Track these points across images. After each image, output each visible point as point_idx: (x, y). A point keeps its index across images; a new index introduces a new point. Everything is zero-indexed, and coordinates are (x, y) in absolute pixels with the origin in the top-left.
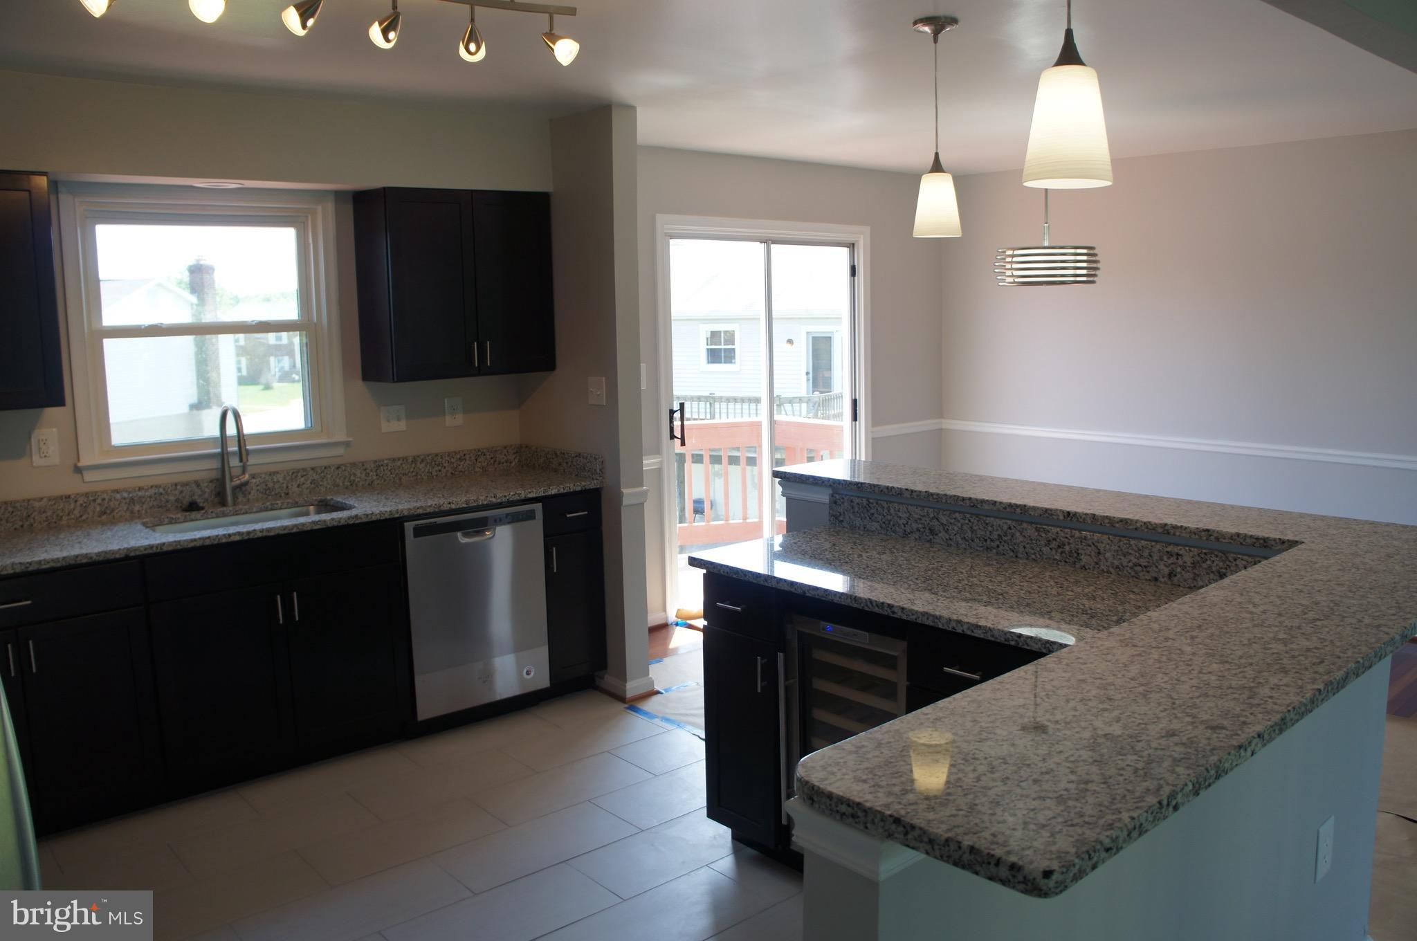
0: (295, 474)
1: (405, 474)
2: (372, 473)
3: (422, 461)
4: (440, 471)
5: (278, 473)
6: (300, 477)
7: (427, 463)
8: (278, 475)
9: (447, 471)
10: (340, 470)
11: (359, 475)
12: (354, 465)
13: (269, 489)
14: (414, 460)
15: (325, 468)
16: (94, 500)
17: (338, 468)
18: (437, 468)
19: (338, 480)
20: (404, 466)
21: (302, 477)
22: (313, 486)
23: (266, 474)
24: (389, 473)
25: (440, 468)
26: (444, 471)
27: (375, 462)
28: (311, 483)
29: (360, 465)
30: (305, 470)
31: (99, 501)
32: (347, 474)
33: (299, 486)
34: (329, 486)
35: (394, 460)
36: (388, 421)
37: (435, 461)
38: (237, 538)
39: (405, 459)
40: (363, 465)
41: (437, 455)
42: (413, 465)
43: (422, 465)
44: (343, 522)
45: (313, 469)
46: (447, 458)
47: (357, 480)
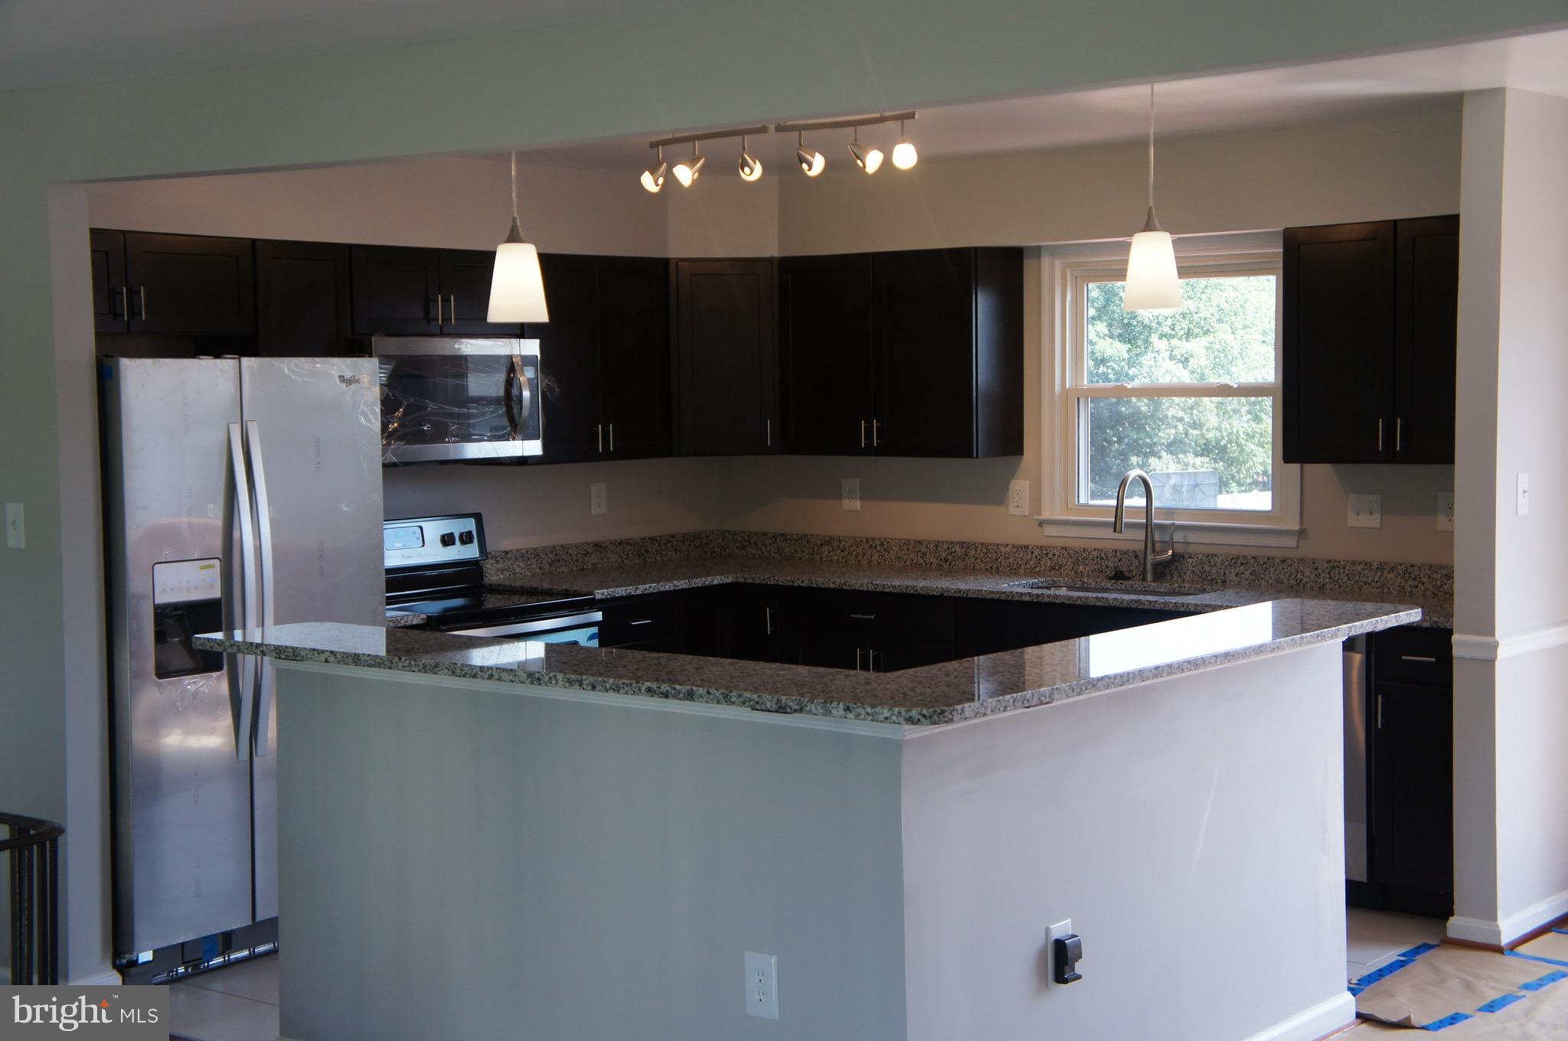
0: (1234, 561)
1: (1365, 583)
2: (1323, 575)
3: (1392, 570)
4: (1416, 587)
5: (1216, 556)
6: (1239, 564)
7: (1399, 574)
8: (1216, 559)
9: (1426, 589)
10: (1286, 564)
11: (1308, 574)
12: (1302, 560)
13: (1205, 572)
14: (1381, 567)
15: (1268, 559)
16: (1047, 554)
17: (1283, 561)
18: (1412, 583)
19: (1282, 576)
20: (1366, 572)
21: (1242, 565)
22: (1253, 577)
23: (1203, 555)
24: (1346, 578)
25: (1416, 583)
26: (1422, 587)
27: (1329, 561)
28: (1251, 574)
29: (1311, 562)
30: (1245, 557)
31: (1050, 556)
32: (1293, 571)
33: (1237, 575)
34: (1271, 582)
35: (1353, 563)
36: (1358, 514)
37: (1410, 573)
38: (1028, 599)
39: (1368, 565)
40: (1314, 563)
41: (1412, 566)
42: (1379, 574)
43: (1391, 576)
44: (1125, 604)
45: (1254, 558)
46: (1427, 572)
47: (1305, 580)
